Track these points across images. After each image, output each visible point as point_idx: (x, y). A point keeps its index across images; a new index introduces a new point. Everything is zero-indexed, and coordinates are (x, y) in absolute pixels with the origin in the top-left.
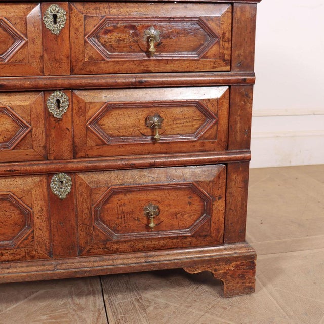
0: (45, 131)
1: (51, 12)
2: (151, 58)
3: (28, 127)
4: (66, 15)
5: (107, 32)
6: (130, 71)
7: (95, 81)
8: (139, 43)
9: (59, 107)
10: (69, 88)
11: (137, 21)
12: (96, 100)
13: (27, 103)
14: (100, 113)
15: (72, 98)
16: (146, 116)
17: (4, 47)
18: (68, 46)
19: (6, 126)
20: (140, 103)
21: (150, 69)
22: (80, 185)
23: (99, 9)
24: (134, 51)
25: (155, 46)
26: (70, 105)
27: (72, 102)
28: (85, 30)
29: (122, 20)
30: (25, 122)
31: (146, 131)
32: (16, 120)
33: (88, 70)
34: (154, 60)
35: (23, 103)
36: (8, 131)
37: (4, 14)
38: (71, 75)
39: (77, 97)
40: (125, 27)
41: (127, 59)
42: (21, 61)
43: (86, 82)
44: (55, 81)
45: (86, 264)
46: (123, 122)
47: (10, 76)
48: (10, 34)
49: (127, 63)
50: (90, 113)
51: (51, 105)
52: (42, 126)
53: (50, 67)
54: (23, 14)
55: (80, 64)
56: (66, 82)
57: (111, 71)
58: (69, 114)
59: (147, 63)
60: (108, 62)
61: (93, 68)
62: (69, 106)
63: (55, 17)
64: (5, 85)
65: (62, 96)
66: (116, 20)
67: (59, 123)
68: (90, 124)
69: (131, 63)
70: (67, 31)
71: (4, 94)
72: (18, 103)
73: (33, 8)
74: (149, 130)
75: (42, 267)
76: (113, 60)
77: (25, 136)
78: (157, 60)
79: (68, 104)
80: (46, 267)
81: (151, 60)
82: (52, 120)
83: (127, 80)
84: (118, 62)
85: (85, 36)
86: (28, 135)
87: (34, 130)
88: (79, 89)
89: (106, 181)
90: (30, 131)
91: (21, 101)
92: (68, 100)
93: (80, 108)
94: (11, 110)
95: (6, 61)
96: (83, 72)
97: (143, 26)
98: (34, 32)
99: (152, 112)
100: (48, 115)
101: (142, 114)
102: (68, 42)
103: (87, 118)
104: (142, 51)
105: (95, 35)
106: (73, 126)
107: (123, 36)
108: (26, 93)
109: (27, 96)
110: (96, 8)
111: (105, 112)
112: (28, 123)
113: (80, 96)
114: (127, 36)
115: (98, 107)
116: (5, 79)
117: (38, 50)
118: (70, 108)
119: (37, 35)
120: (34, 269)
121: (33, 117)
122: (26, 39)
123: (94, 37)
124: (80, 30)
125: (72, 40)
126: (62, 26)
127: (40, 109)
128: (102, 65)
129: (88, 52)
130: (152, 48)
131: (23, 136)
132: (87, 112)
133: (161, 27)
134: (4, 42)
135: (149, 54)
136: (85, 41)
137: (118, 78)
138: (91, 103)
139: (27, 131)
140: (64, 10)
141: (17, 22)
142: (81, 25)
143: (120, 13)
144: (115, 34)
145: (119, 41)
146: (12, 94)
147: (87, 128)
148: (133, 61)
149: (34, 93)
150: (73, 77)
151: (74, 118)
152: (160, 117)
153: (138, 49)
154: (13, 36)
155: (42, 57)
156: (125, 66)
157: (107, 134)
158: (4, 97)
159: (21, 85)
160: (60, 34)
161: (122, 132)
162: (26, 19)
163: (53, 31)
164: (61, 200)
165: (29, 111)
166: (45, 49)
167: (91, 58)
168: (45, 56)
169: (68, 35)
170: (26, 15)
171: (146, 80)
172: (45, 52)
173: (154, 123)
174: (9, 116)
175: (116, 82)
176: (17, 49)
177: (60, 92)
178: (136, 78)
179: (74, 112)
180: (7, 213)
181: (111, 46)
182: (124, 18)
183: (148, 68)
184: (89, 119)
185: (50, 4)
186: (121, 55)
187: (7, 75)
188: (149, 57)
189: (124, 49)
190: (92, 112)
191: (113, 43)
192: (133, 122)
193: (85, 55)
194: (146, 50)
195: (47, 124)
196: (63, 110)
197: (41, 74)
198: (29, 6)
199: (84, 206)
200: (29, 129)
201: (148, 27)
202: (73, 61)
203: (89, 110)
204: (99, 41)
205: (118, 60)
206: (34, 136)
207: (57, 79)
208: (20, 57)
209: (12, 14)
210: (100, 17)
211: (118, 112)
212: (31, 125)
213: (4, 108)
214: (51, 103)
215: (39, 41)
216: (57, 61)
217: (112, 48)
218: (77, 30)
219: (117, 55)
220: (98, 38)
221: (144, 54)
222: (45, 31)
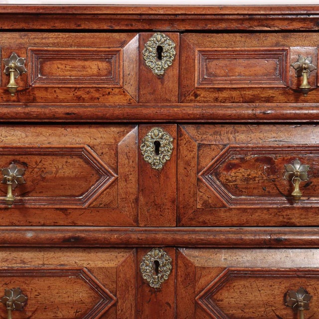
0: (136, 306)
1: (152, 138)
2: (295, 205)
3: (111, 299)
4: (173, 142)
5: (230, 167)
6: (263, 222)
7: (212, 237)
8: (277, 183)
9: (157, 272)
10: (173, 246)
11: (275, 150)
12: (210, 264)
13: (112, 264)
14: (216, 283)
15: (177, 260)
16: (284, 291)
17: (84, 185)
18: (174, 186)
19: (81, 295)
20: (276, 271)
21: (293, 220)
23: (220, 135)
24: (270, 195)
25: (301, 188)
26: (174, 270)
27: (177, 265)
28: (198, 164)
29: (254, 150)
30: (107, 291)
31: (284, 312)
32: (95, 287)
33: (201, 220)
34: (299, 208)
35: (106, 265)
36: (84, 303)
37: (88, 140)
38: (176, 226)
39: (184, 258)
40: (257, 160)
41: (258, 206)
42: (107, 206)
43: (197, 237)
44: (153, 235)
46: (251, 297)
47: (92, 224)
48: (93, 168)
49: (259, 211)
50: (202, 281)
51: (147, 268)
52: (131, 298)
53: (148, 215)
54: (114, 141)
55: (190, 211)
56: (170, 237)
57: (235, 222)
58: (172, 282)
59: (289, 212)
60: (231, 209)
61: (209, 218)
62: (171, 272)
63: (157, 145)
64: (83, 238)
65: (162, 256)
66: (244, 150)
67: (156, 295)
68: (201, 298)
69: (265, 212)
70: (173, 165)
71: (81, 250)
72: (100, 264)
73: (128, 132)
74: (289, 312)
76: (238, 207)
77: (107, 311)
78: (303, 208)
79: (171, 267)
81: (294, 208)
82: (147, 290)
83: (257, 237)
84: (245, 210)
85: (198, 172)
86: (111, 310)
87: (119, 304)
88: (186, 248)
90: (115, 305)
91: (104, 261)
92: (171, 263)
93: (187, 275)
94: (89, 273)
95: (86, 205)
96: (193, 223)
97: (284, 159)
98: (127, 166)
99: (294, 285)
100: (141, 283)
102: (175, 180)
103: (197, 289)
104: (281, 194)
105: (213, 171)
106: (177, 300)
107: (253, 173)
108: (112, 250)
109: (113, 254)
110: (216, 133)
111: (223, 282)
112: (111, 292)
113: (188, 258)
114: (260, 173)
115: (213, 274)
116: (83, 230)
117: (131, 190)
118: (173, 273)
119: (132, 169)
121: (120, 284)
122: (115, 175)
123: (211, 174)
124: (192, 164)
125: (180, 178)
126: (167, 158)
127: (130, 273)
128: (222, 214)
129: (203, 195)
130: (296, 192)
131: (103, 311)
132: (198, 281)
133: (310, 159)
134: (85, 178)
135: (291, 199)
136: (199, 180)
137: (245, 233)
138: (204, 268)
139: (110, 305)
140: (171, 135)
141: (104, 151)
142: (193, 157)
143: (249, 139)
144: (242, 170)
145: (247, 180)
146: (92, 250)
147: (196, 303)
148: (268, 209)
149: (123, 250)
150: (179, 231)
151: (178, 288)
152: (307, 292)
153: (275, 191)
154: (97, 171)
155: (137, 200)
156: (256, 216)
157: (226, 314)
158: (81, 254)
159: (105, 238)
160: (163, 169)
161: (248, 313)
162: (117, 148)
163: (154, 164)
165: (115, 277)
166: (141, 189)
167: (205, 203)
168: (141, 198)
169: (174, 171)
170: (116, 142)
171: (286, 237)
172: (141, 194)
173: (297, 302)
174: (86, 282)
175: (242, 239)
176: (103, 188)
177: (160, 251)
178: (271, 234)
179: (179, 279)
181: (236, 186)
182: (256, 147)
183: (289, 219)
184: (200, 292)
185: (151, 128)
186: (251, 200)
187: (88, 224)
188: (292, 204)
189: (255, 191)
190: (205, 282)
191: (238, 182)
192: (265, 298)
193: (198, 200)
194: (286, 193)
195: (139, 296)
196: (162, 277)
197: (135, 224)
198: (122, 129)
200: (113, 302)
201: (291, 161)
202: (181, 206)
203: (200, 278)
204: (218, 179)
205: (245, 206)
206: (119, 312)
207: (156, 232)
208: (106, 200)
209: (99, 141)
210: (221, 147)
211: (242, 282)
212: (116, 296)
213: (80, 270)
214: (146, 266)
215: (133, 178)
216: (158, 206)
217: (237, 190)
218: (188, 163)
219: (245, 200)
220: (217, 175)
221: (284, 199)
222: (142, 165)
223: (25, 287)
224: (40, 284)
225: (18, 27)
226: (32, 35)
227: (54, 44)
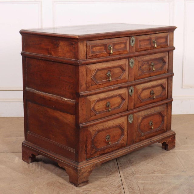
1: (131, 61)
4: (134, 61)
5: (143, 66)
15: (134, 88)
17: (120, 74)
19: (119, 100)
20: (149, 87)
22: (135, 117)
26: (134, 91)
30: (124, 98)
31: (150, 96)
32: (122, 98)
35: (124, 92)
36: (120, 102)
37: (121, 63)
38: (134, 81)
40: (147, 63)
45: (136, 146)
46: (145, 94)
51: (130, 91)
52: (127, 99)
53: (130, 79)
54: (126, 63)
55: (137, 77)
60: (143, 75)
61: (139, 78)
66: (145, 61)
69: (148, 74)
75: (126, 150)
80: (127, 149)
82: (130, 96)
85: (139, 68)
89: (141, 115)
93: (136, 91)
94: (121, 95)
96: (137, 79)
99: (152, 90)
101: (149, 91)
103: (138, 94)
105: (141, 67)
106: (134, 97)
107: (146, 66)
111: (142, 91)
113: (136, 87)
120: (124, 150)
121: (126, 96)
122: (126, 71)
125: (135, 69)
126: (133, 65)
128: (141, 76)
130: (154, 69)
138: (139, 89)
141: (124, 65)
145: (145, 68)
151: (135, 95)
154: (123, 70)
155: (128, 76)
156: (146, 76)
157: (142, 99)
160: (133, 68)
161: (145, 98)
163: (131, 67)
164: (131, 124)
165: (125, 94)
172: (129, 74)
174: (120, 97)
176: (124, 74)
177: (132, 87)
179: (135, 93)
180: (118, 132)
181: (143, 70)
189: (146, 70)
192: (147, 94)
195: (129, 98)
196: (132, 93)
199: (136, 125)
202: (135, 76)
203: (138, 92)
204: (141, 69)
205: (145, 74)
208: (124, 77)
209: (123, 63)
213: (119, 94)
216: (132, 77)
218: (137, 66)
219: (145, 72)
223: (110, 101)
224: (113, 99)
225: (109, 38)
226: (112, 39)
227: (116, 41)
